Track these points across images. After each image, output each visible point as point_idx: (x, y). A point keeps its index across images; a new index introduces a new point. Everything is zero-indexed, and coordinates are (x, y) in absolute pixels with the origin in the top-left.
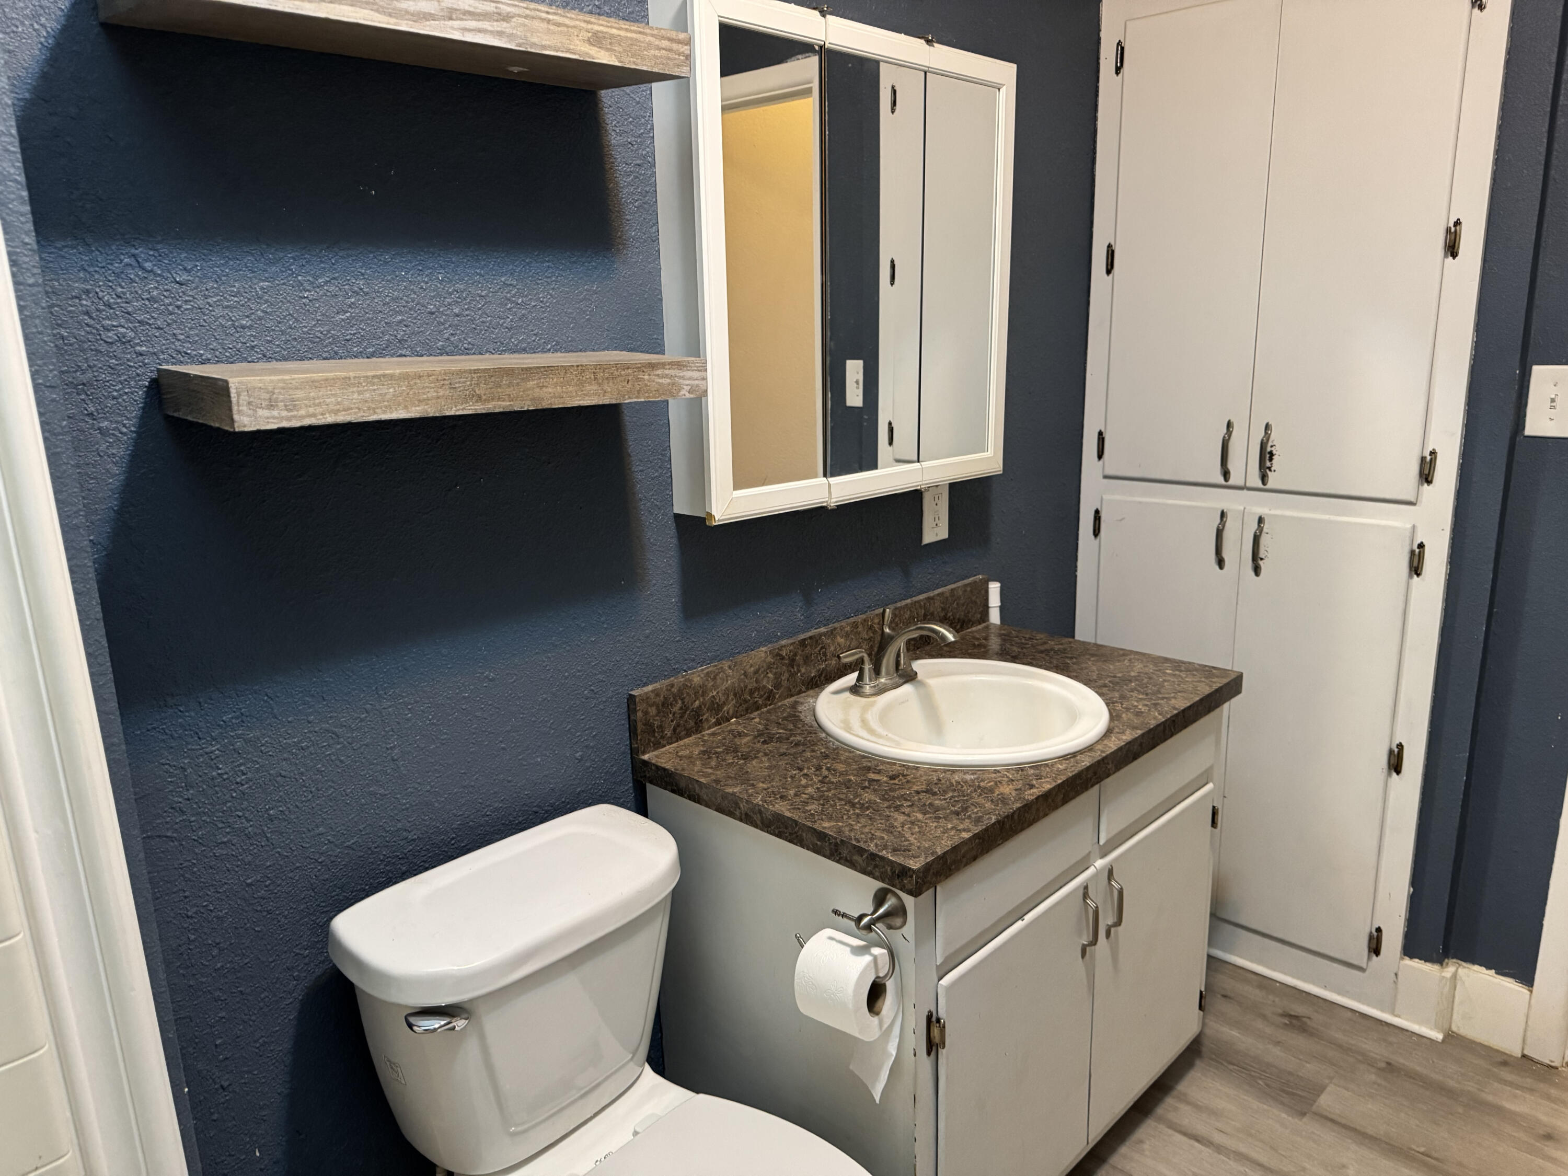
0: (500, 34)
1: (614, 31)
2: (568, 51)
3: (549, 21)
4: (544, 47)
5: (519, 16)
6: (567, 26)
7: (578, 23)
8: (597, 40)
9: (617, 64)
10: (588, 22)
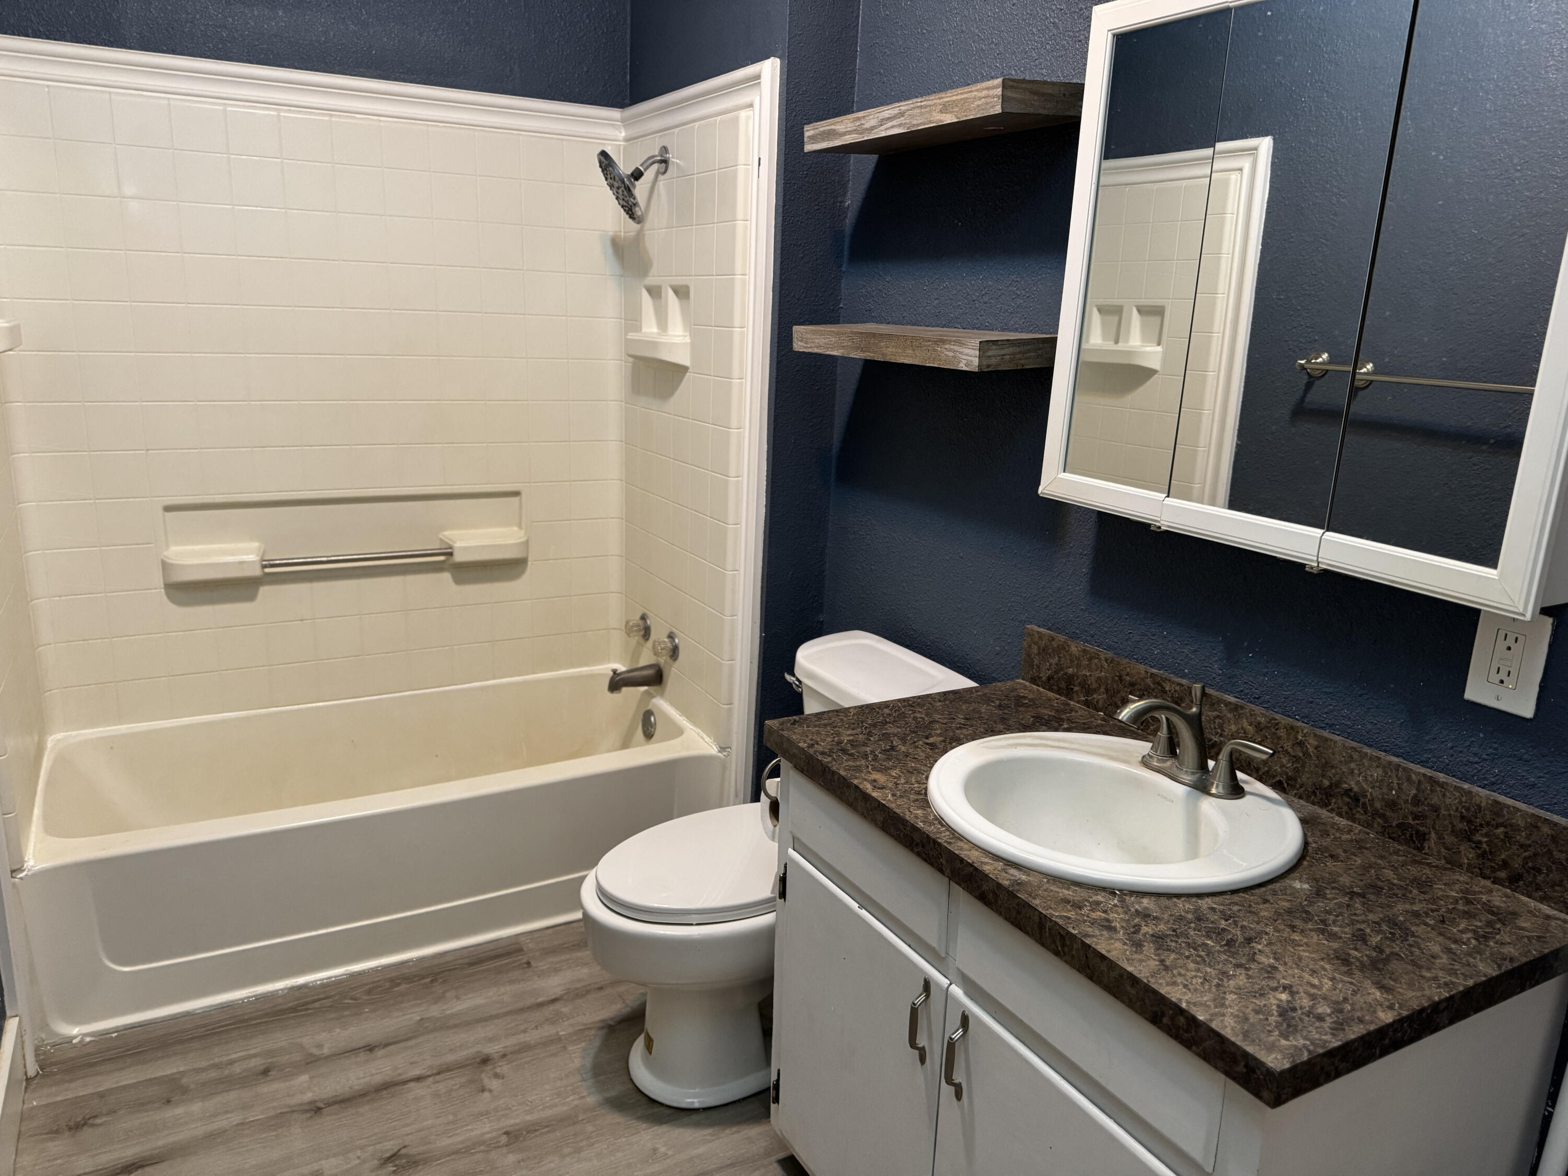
0: (900, 125)
1: (955, 98)
2: (930, 122)
3: (921, 106)
4: (918, 125)
5: (908, 110)
6: (930, 106)
7: (935, 101)
8: (945, 109)
9: (956, 120)
10: (940, 98)
